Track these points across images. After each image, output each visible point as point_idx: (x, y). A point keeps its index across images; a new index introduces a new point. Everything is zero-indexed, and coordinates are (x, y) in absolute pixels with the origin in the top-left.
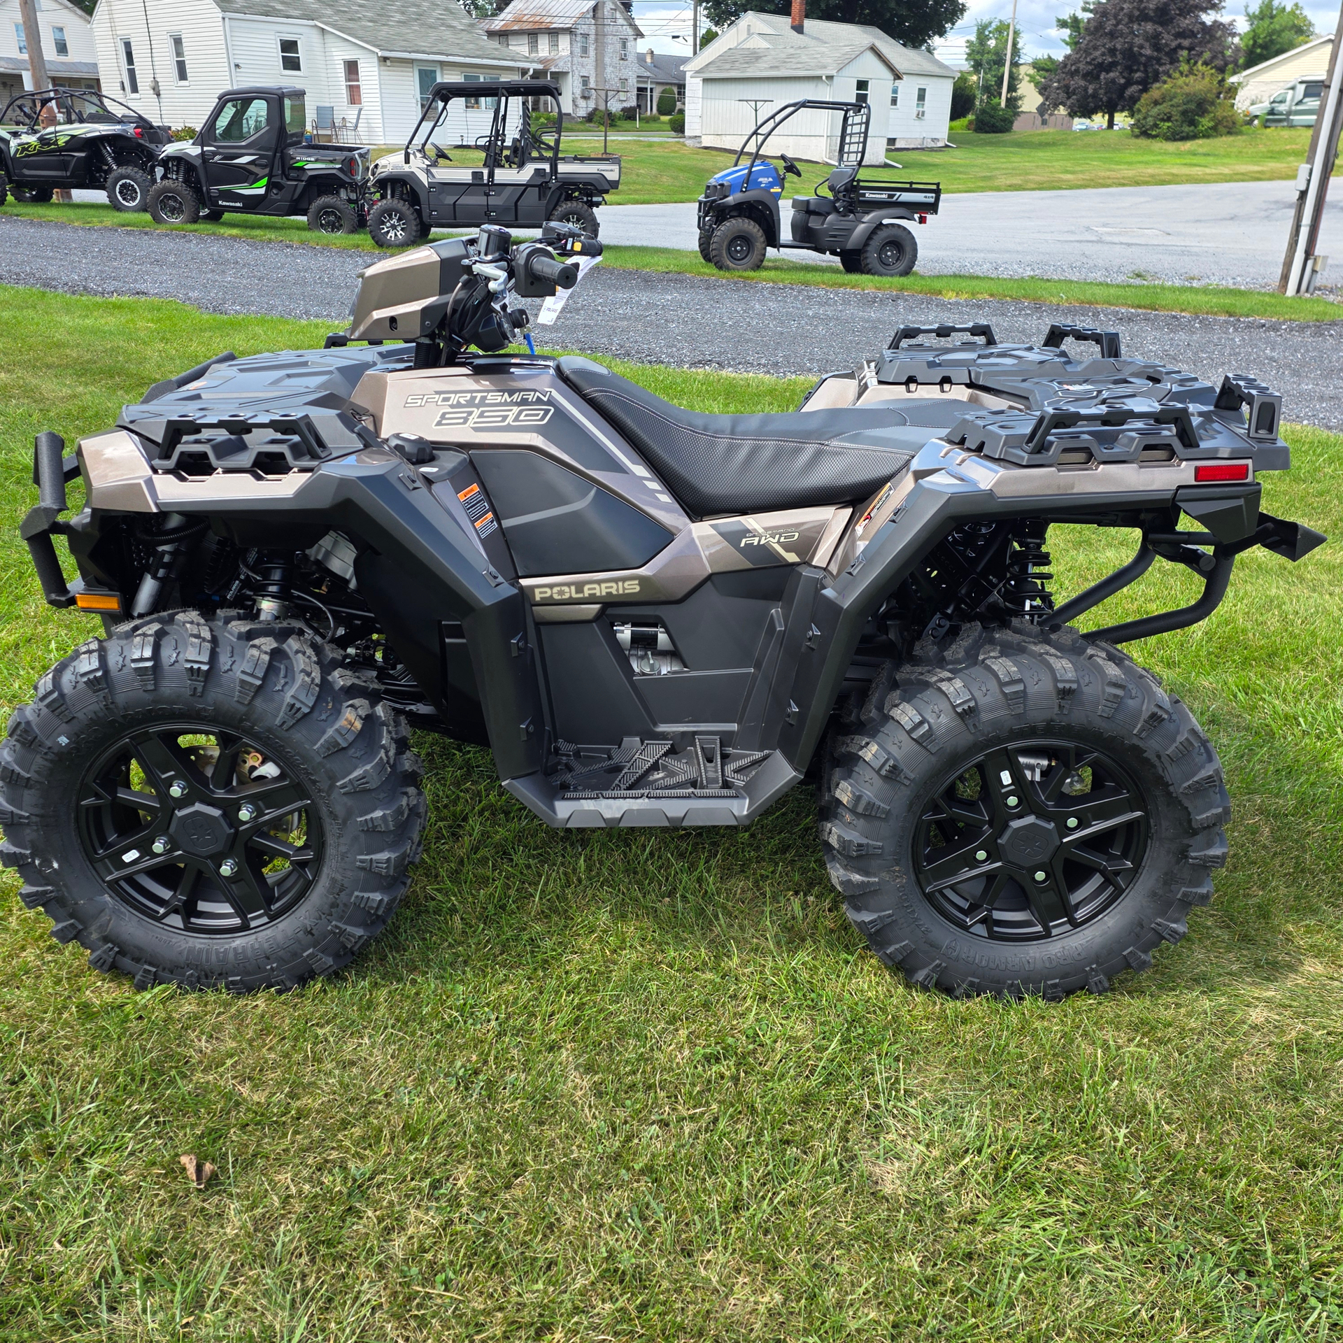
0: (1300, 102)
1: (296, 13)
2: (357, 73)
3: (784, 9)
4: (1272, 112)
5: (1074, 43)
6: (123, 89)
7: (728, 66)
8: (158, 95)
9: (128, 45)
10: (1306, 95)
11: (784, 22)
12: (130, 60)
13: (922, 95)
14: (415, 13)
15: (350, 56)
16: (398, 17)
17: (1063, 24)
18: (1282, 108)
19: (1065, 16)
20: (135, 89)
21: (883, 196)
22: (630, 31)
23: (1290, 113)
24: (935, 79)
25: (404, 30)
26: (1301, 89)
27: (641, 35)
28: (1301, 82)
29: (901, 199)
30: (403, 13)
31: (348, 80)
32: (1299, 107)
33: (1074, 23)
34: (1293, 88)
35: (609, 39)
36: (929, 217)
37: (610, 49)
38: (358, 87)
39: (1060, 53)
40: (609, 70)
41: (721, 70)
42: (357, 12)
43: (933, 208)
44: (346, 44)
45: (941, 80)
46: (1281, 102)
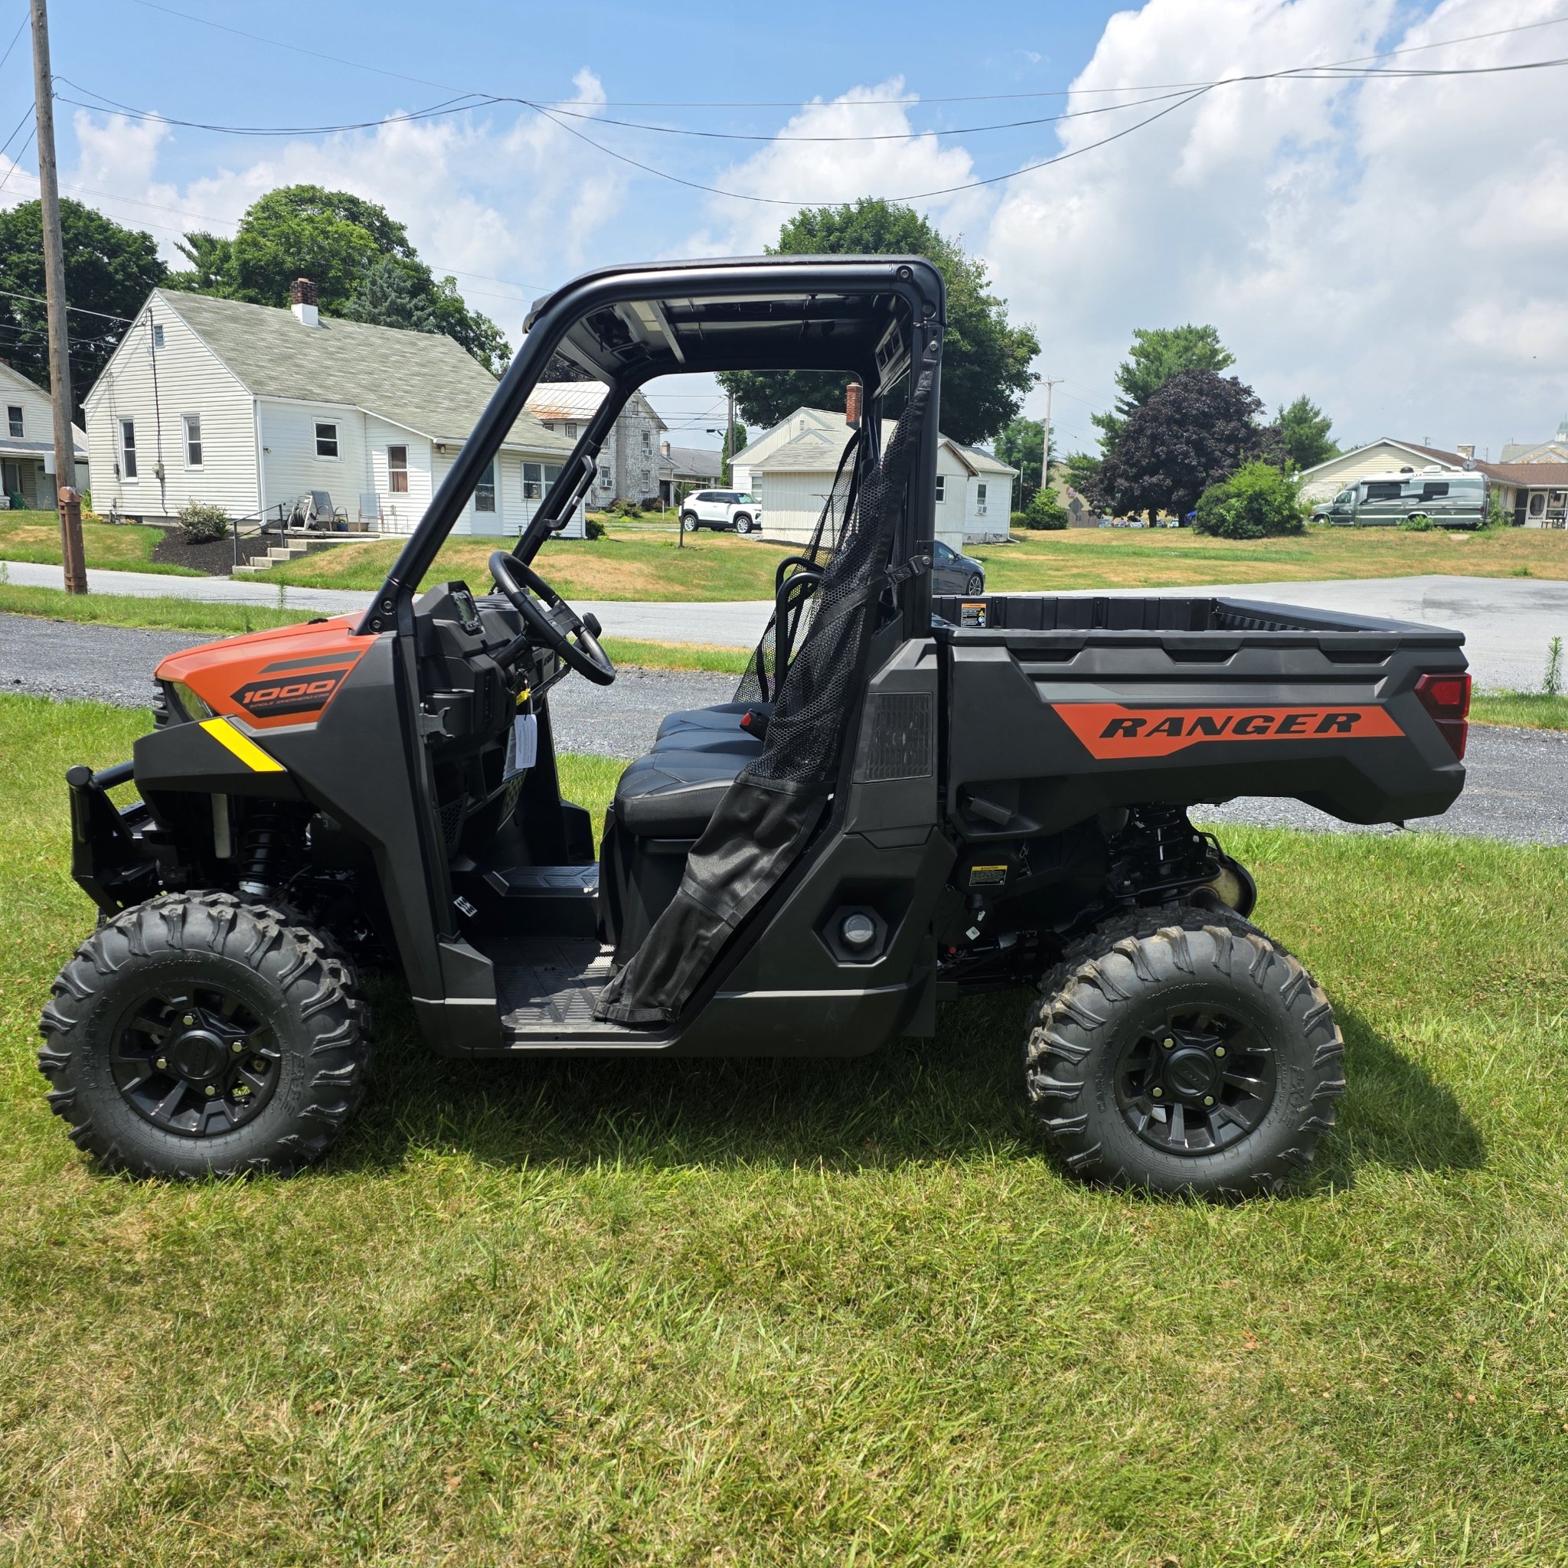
0: (1366, 501)
1: (337, 397)
2: (404, 460)
4: (1335, 512)
5: (1109, 442)
6: (118, 472)
8: (162, 479)
9: (129, 428)
10: (1369, 496)
11: (839, 419)
12: (130, 440)
13: (982, 492)
14: (465, 400)
15: (397, 441)
16: (446, 403)
17: (1098, 422)
18: (1347, 507)
19: (1100, 414)
20: (132, 471)
22: (652, 424)
23: (1354, 513)
24: (994, 477)
25: (454, 416)
26: (1364, 491)
27: (665, 428)
28: (1364, 483)
30: (452, 400)
31: (393, 466)
32: (1364, 507)
33: (1108, 423)
34: (1356, 489)
35: (631, 431)
37: (631, 441)
38: (405, 475)
39: (1097, 452)
40: (630, 461)
42: (402, 397)
44: (392, 430)
45: (1000, 477)
46: (1343, 501)
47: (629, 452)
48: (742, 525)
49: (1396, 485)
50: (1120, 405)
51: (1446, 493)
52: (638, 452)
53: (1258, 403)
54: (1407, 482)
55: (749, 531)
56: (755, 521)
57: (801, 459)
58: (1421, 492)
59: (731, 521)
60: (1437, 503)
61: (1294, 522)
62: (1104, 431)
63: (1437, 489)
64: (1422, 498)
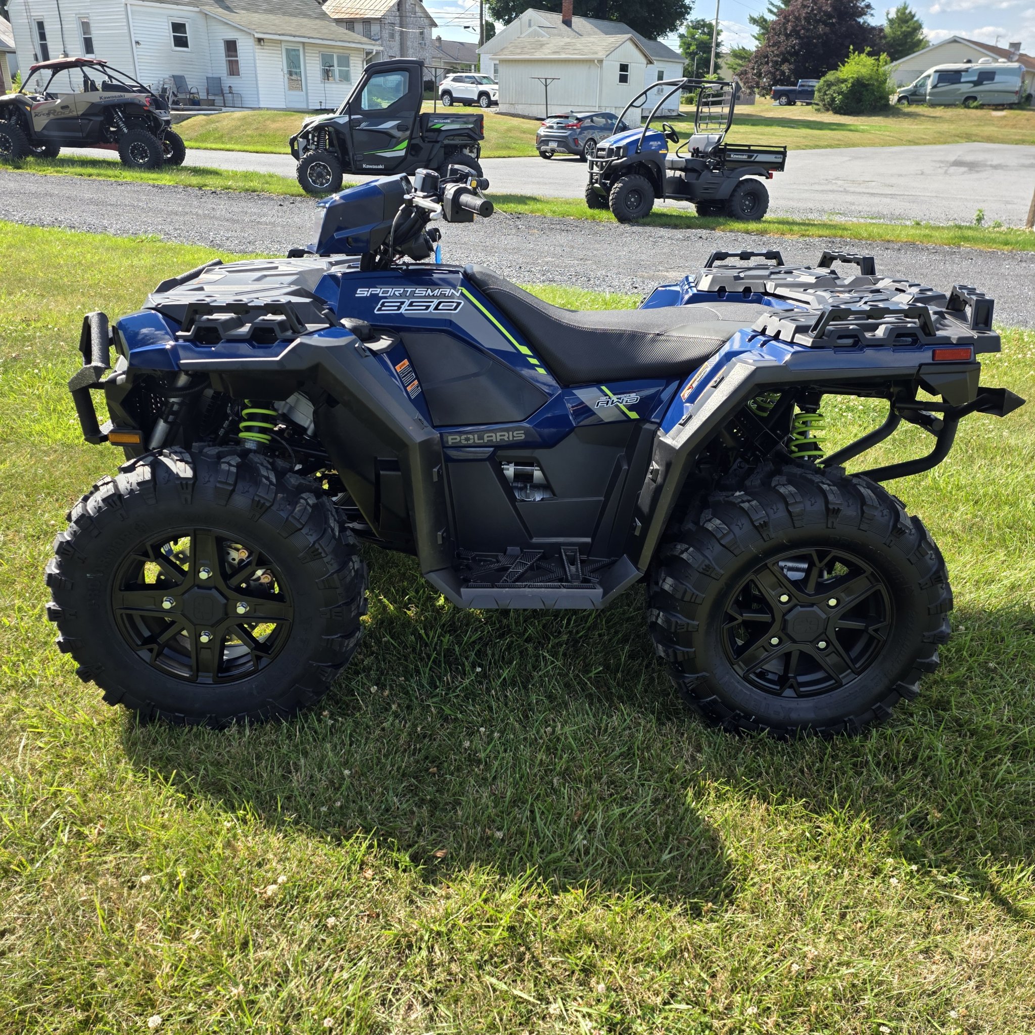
0: (935, 85)
1: (185, 2)
2: (236, 50)
3: (555, 8)
5: (761, 37)
6: (37, 58)
7: (519, 51)
9: (41, 25)
10: (940, 81)
11: (557, 18)
12: (43, 37)
13: (660, 77)
15: (231, 35)
17: (754, 21)
18: (922, 90)
19: (756, 16)
21: (744, 157)
22: (426, 21)
23: (926, 94)
24: (670, 64)
26: (936, 77)
27: (436, 26)
28: (936, 71)
29: (757, 160)
31: (228, 56)
32: (934, 90)
33: (760, 22)
35: (411, 28)
36: (775, 173)
37: (411, 35)
38: (237, 61)
41: (512, 53)
43: (780, 167)
44: (226, 27)
45: (674, 65)
46: (921, 86)
47: (409, 43)
48: (484, 101)
49: (958, 72)
50: (771, 7)
51: (993, 79)
52: (416, 44)
53: (868, 6)
54: (966, 70)
55: (488, 106)
56: (493, 98)
57: (526, 50)
58: (975, 78)
59: (476, 98)
60: (987, 86)
61: (883, 102)
62: (758, 28)
63: (986, 76)
64: (976, 83)
